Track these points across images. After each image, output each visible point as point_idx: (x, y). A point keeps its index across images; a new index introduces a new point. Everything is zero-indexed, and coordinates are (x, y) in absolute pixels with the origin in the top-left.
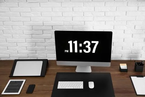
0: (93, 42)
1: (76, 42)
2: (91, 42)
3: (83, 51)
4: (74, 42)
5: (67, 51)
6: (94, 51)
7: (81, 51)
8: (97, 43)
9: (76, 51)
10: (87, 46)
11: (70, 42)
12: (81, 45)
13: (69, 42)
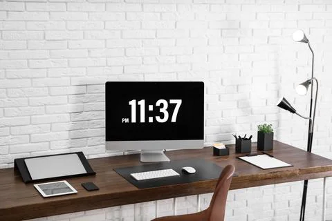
0: (172, 101)
1: (142, 103)
2: (168, 102)
3: (154, 119)
4: (139, 103)
5: (127, 121)
6: (174, 120)
7: (151, 120)
8: (179, 102)
9: (143, 120)
10: (161, 110)
11: (133, 103)
12: (151, 108)
13: (131, 103)
